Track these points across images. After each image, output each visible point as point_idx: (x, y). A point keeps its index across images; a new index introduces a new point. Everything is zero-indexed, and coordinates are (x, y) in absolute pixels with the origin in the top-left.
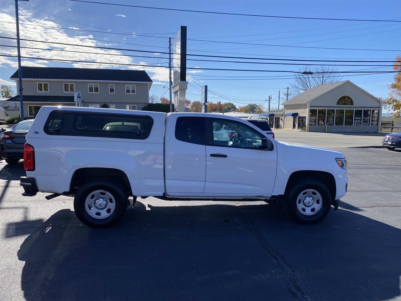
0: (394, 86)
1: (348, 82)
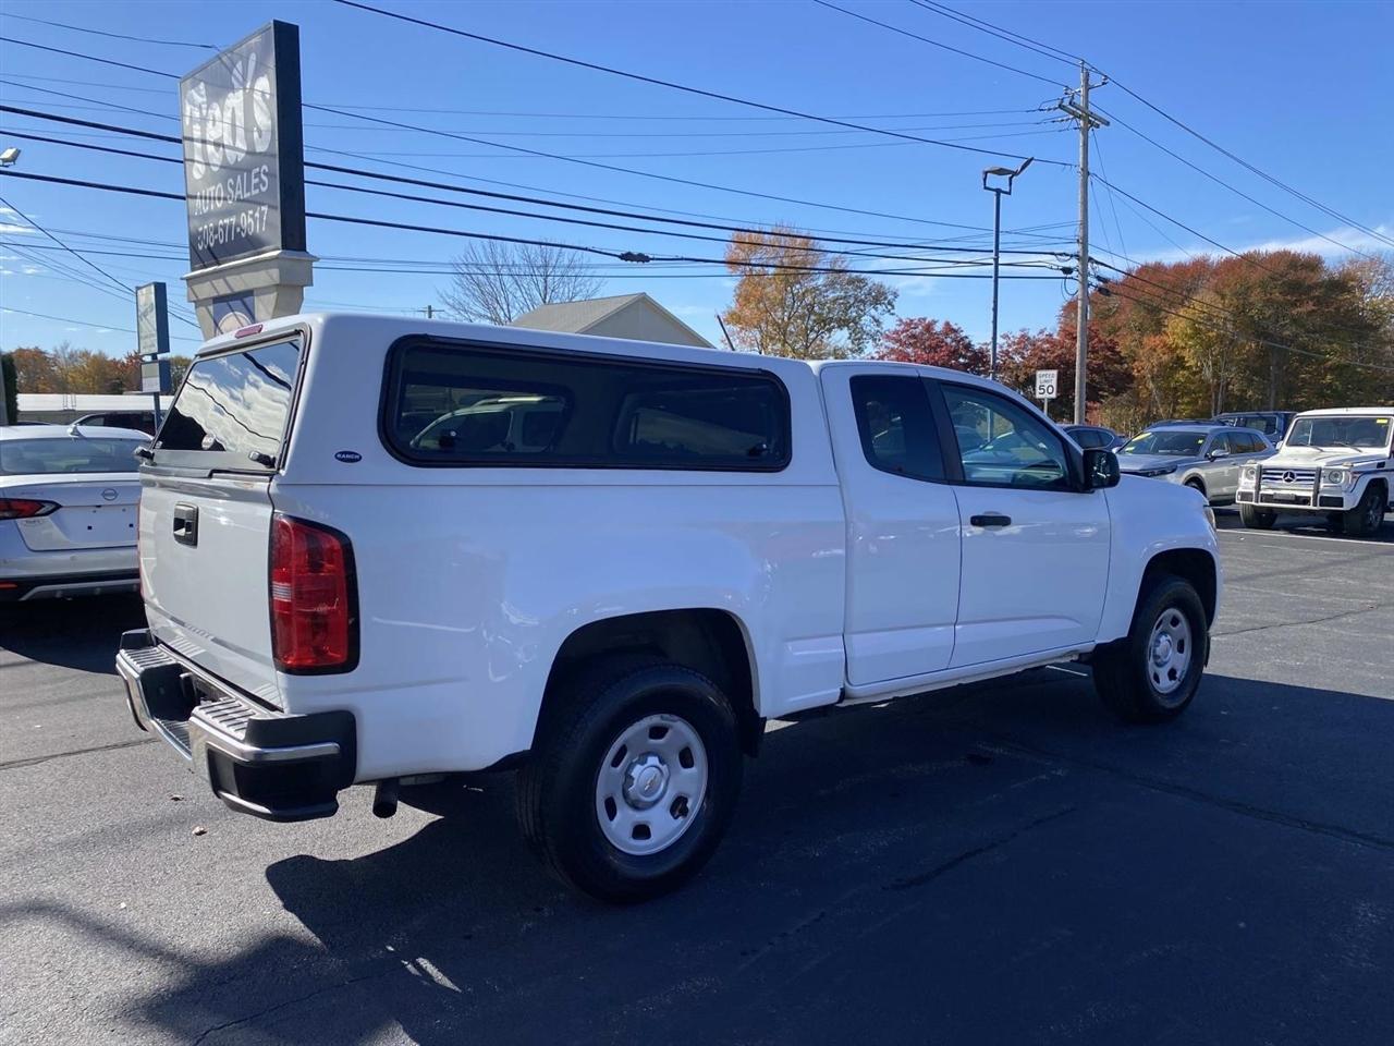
0: (735, 318)
1: (644, 298)
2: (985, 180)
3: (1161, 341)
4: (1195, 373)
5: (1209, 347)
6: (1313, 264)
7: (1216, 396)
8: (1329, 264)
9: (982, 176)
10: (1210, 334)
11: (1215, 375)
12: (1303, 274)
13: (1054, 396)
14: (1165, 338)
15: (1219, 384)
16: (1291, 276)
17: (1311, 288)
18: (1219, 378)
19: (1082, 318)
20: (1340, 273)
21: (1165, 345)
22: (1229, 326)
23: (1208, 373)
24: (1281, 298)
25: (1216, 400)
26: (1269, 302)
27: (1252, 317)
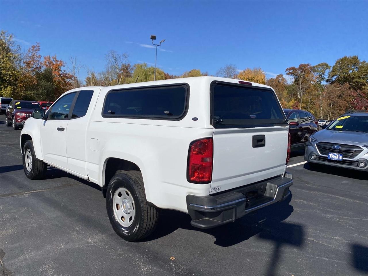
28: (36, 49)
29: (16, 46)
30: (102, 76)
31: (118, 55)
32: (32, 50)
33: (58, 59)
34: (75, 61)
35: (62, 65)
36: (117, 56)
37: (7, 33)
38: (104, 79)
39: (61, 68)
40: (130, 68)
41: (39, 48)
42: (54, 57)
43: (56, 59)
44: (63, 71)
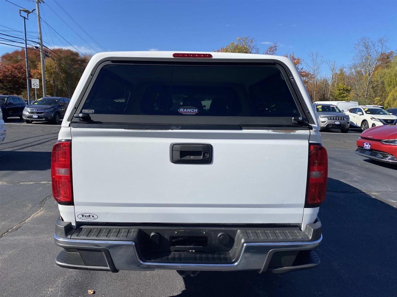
2: (20, 13)
3: (37, 71)
4: (48, 82)
5: (51, 74)
6: (77, 54)
7: (55, 88)
8: (80, 55)
9: (19, 11)
10: (52, 71)
11: (54, 83)
12: (75, 57)
13: (38, 87)
14: (38, 71)
15: (55, 86)
16: (72, 57)
17: (77, 61)
18: (55, 83)
19: (43, 63)
20: (84, 58)
21: (38, 73)
22: (57, 69)
23: (52, 82)
24: (70, 63)
25: (55, 90)
26: (67, 64)
27: (63, 67)
28: (273, 49)
29: (255, 49)
30: (353, 70)
31: (372, 42)
32: (269, 51)
33: (296, 57)
34: (316, 57)
35: (299, 62)
36: (370, 44)
37: (248, 39)
38: (356, 74)
39: (298, 66)
40: (392, 56)
41: (276, 48)
42: (292, 55)
43: (293, 57)
44: (300, 70)
